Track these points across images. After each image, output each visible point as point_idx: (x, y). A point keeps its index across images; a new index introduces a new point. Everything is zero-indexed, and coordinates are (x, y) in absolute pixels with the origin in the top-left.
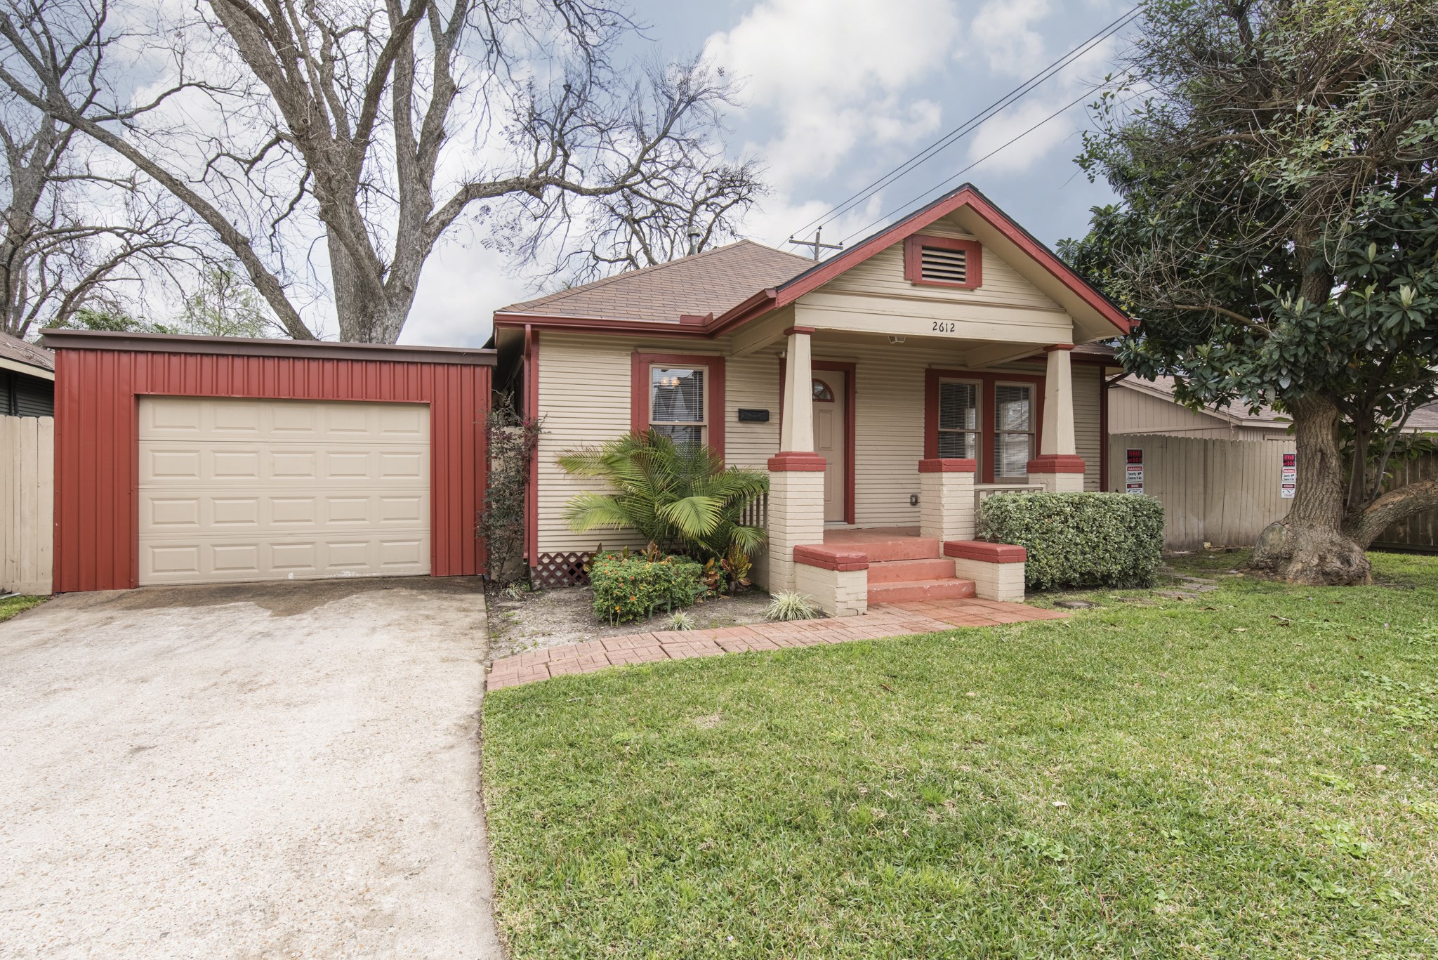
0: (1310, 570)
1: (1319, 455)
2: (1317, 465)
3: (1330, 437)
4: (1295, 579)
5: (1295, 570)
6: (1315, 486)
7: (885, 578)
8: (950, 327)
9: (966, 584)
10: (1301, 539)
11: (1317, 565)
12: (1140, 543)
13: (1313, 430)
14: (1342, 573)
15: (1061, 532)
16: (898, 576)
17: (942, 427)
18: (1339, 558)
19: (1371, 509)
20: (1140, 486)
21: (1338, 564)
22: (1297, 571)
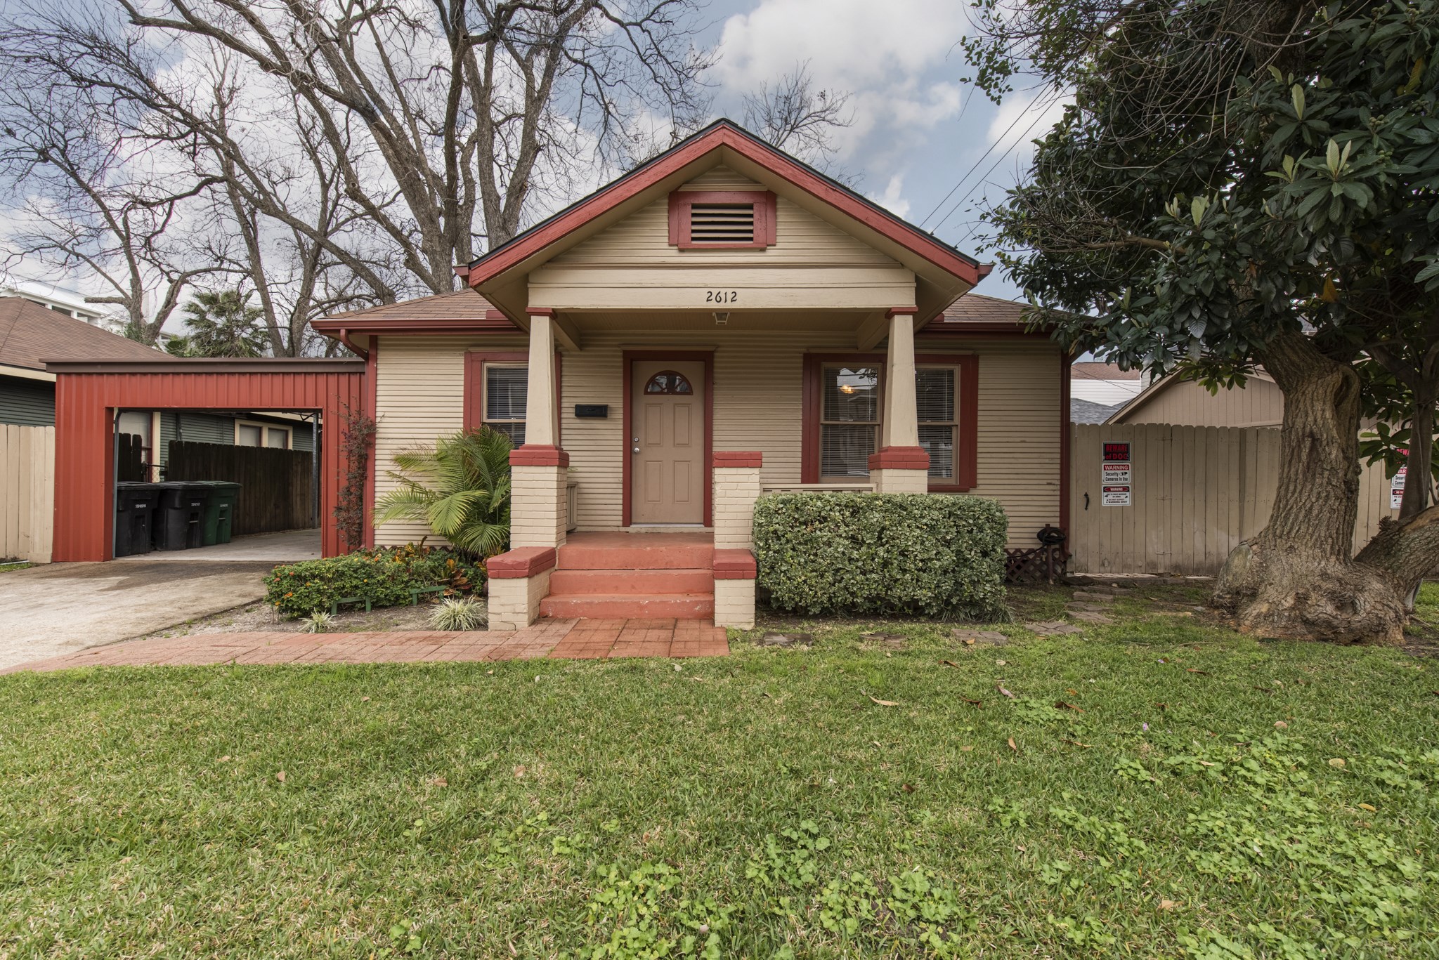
0: (1279, 615)
1: (1308, 442)
2: (1304, 457)
3: (1328, 414)
4: (1254, 626)
5: (1255, 613)
6: (1299, 487)
7: (617, 589)
8: (730, 296)
9: (701, 602)
10: (1273, 568)
11: (1292, 608)
12: (962, 561)
13: (1301, 405)
14: (1335, 623)
15: (829, 544)
16: (633, 587)
17: (826, 419)
18: (1331, 600)
19: (1414, 525)
20: (1126, 489)
21: (1330, 609)
22: (1259, 615)
